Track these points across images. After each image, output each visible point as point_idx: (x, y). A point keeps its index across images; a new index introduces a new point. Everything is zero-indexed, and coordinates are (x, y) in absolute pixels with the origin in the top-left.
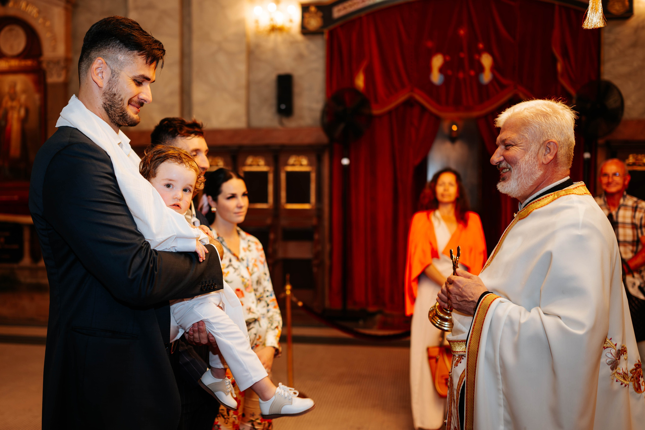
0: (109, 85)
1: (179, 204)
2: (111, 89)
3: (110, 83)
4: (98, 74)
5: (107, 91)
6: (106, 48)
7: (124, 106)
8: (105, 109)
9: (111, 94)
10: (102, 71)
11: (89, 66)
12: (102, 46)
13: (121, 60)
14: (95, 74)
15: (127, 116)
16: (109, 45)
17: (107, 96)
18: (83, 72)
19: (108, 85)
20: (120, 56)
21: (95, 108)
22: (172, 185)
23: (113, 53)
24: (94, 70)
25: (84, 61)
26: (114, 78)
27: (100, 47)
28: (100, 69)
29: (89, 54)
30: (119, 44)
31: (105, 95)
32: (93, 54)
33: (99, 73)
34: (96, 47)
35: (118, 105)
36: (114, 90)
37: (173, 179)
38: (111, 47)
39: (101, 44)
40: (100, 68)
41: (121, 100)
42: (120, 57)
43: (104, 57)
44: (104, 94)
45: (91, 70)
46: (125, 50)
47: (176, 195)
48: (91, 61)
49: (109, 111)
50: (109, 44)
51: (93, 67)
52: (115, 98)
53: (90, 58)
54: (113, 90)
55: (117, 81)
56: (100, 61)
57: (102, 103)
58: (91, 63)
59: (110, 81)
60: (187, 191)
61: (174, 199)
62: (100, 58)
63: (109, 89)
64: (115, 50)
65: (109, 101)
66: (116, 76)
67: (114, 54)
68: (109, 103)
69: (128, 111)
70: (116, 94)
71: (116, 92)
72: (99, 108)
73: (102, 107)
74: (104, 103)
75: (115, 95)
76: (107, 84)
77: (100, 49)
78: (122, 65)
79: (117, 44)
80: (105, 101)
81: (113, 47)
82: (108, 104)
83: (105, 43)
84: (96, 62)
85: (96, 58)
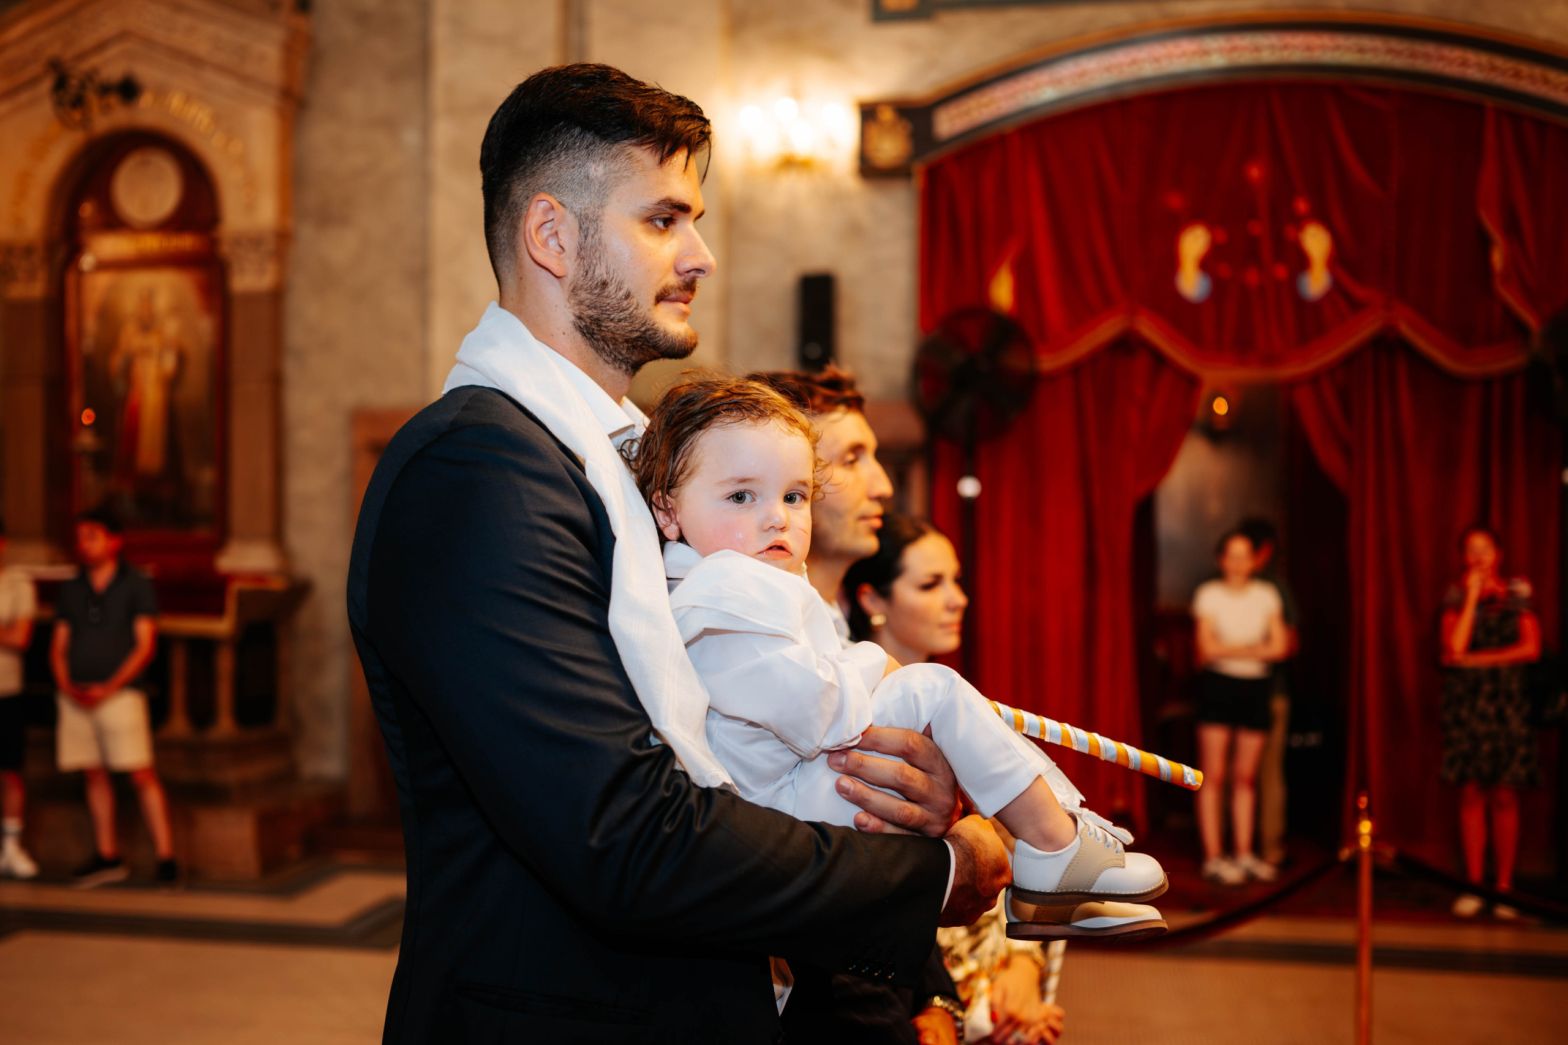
0: (582, 263)
1: (784, 542)
2: (590, 275)
3: (583, 258)
4: (545, 244)
5: (580, 283)
6: (550, 160)
7: (639, 311)
8: (583, 332)
9: (594, 285)
10: (553, 231)
11: (514, 228)
12: (535, 158)
13: (599, 176)
14: (539, 245)
15: (655, 334)
16: (554, 148)
17: (583, 295)
18: (505, 250)
19: (579, 265)
20: (594, 166)
21: (552, 335)
22: (750, 492)
23: (573, 167)
24: (533, 232)
25: (499, 219)
26: (589, 238)
27: (533, 163)
28: (548, 225)
29: (507, 193)
30: (583, 137)
31: (576, 295)
32: (520, 189)
33: (550, 239)
34: (521, 168)
35: (621, 312)
36: (600, 272)
37: (750, 476)
38: (561, 151)
39: (531, 155)
40: (549, 223)
41: (628, 296)
42: (593, 169)
43: (550, 189)
44: (574, 291)
45: (525, 236)
46: (601, 148)
47: (768, 518)
48: (516, 211)
49: (594, 333)
50: (556, 146)
51: (528, 226)
52: (606, 294)
53: (512, 203)
54: (596, 273)
55: (600, 243)
56: (543, 205)
57: (573, 318)
58: (520, 217)
59: (583, 253)
60: (797, 501)
61: (766, 531)
62: (543, 196)
63: (587, 274)
64: (577, 155)
65: (590, 309)
66: (591, 232)
67: (576, 167)
68: (592, 314)
69: (657, 320)
70: (608, 281)
71: (605, 277)
72: (564, 333)
73: (573, 329)
74: (577, 317)
75: (604, 284)
76: (577, 263)
77: (534, 168)
78: (604, 190)
79: (577, 137)
80: (579, 309)
81: (568, 149)
82: (590, 317)
83: (542, 147)
84: (532, 209)
85: (530, 199)
